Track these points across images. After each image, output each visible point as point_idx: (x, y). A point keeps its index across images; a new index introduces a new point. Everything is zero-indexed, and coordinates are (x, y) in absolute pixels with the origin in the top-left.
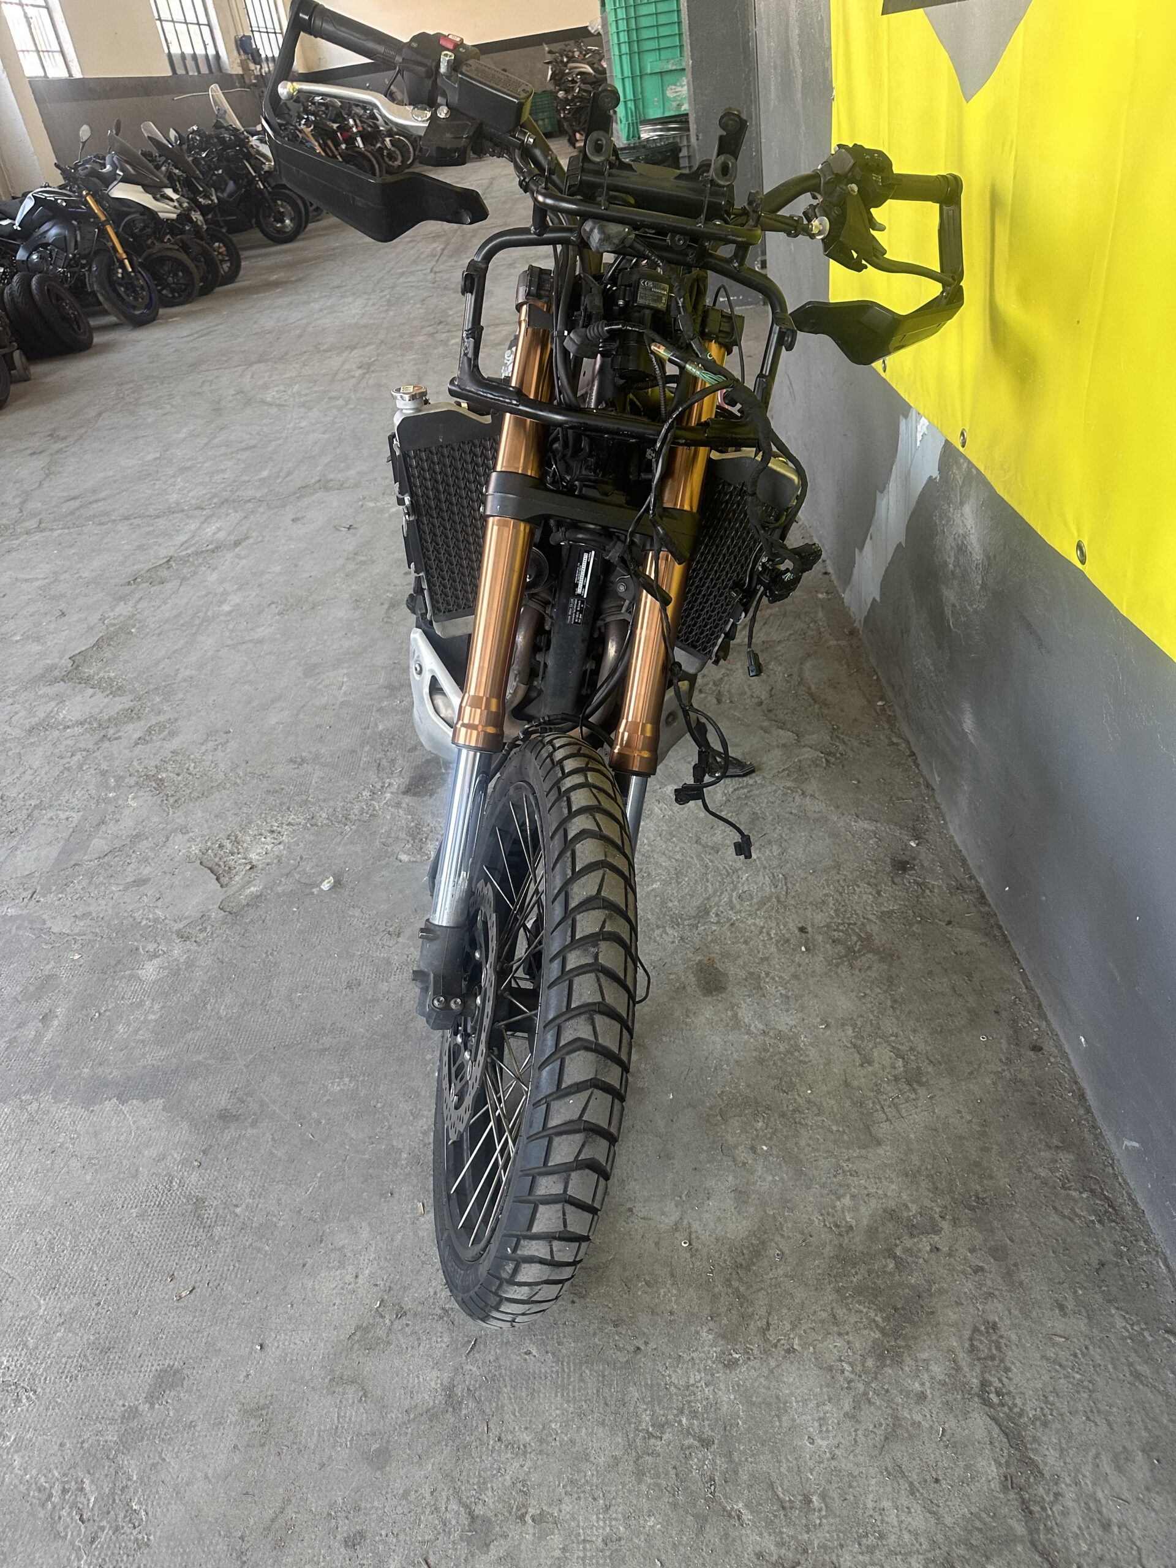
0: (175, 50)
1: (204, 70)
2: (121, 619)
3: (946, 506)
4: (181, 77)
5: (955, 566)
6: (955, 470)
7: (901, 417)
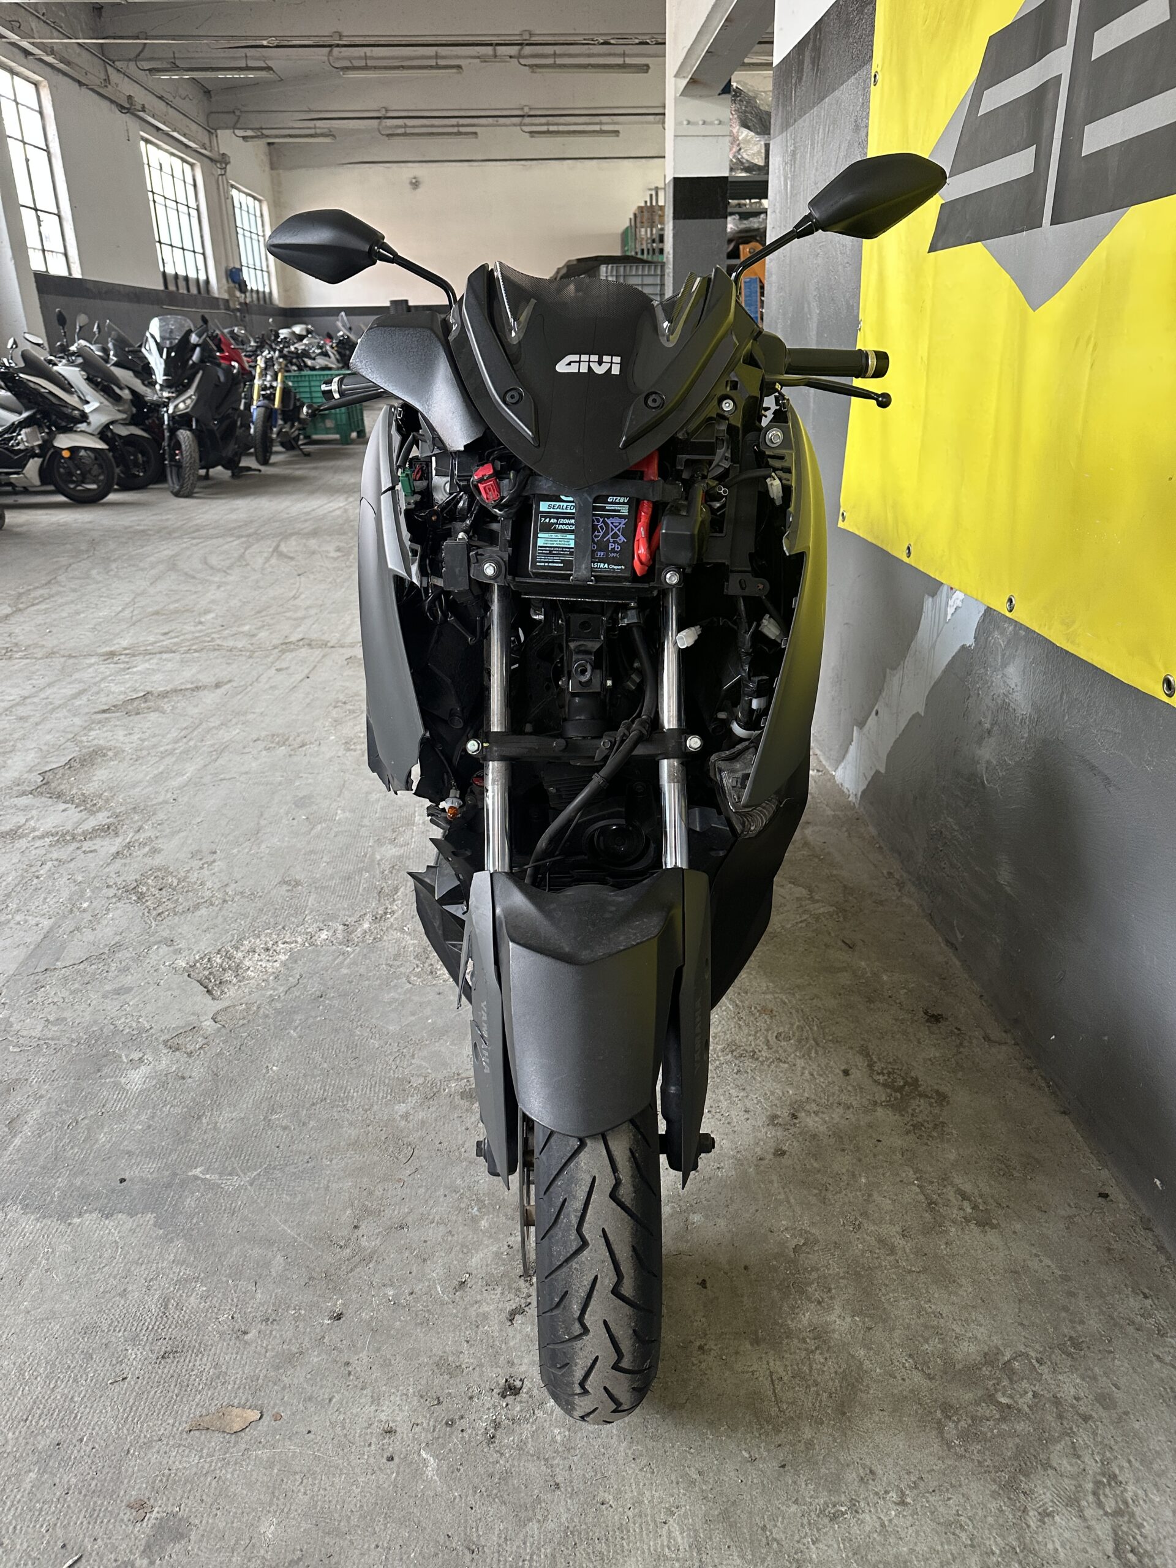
0: (170, 271)
1: (194, 290)
2: (95, 742)
3: (983, 670)
4: (172, 292)
5: (992, 725)
6: (996, 634)
7: (926, 596)
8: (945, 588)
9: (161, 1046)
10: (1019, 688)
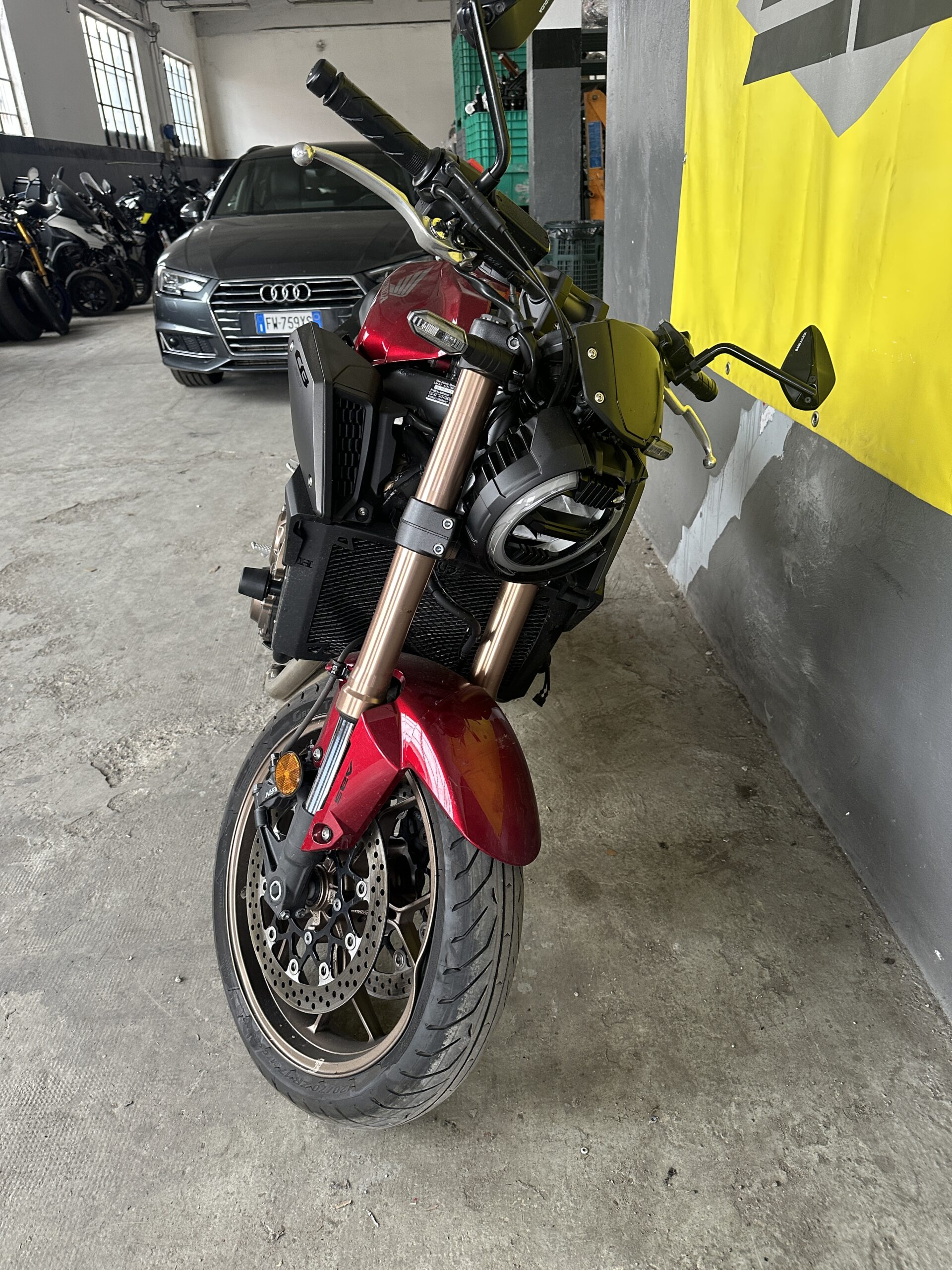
0: (111, 128)
1: (133, 146)
2: (29, 550)
3: (790, 480)
4: (115, 148)
5: (798, 530)
6: (802, 447)
7: (743, 410)
8: (758, 404)
9: (62, 831)
10: (822, 498)
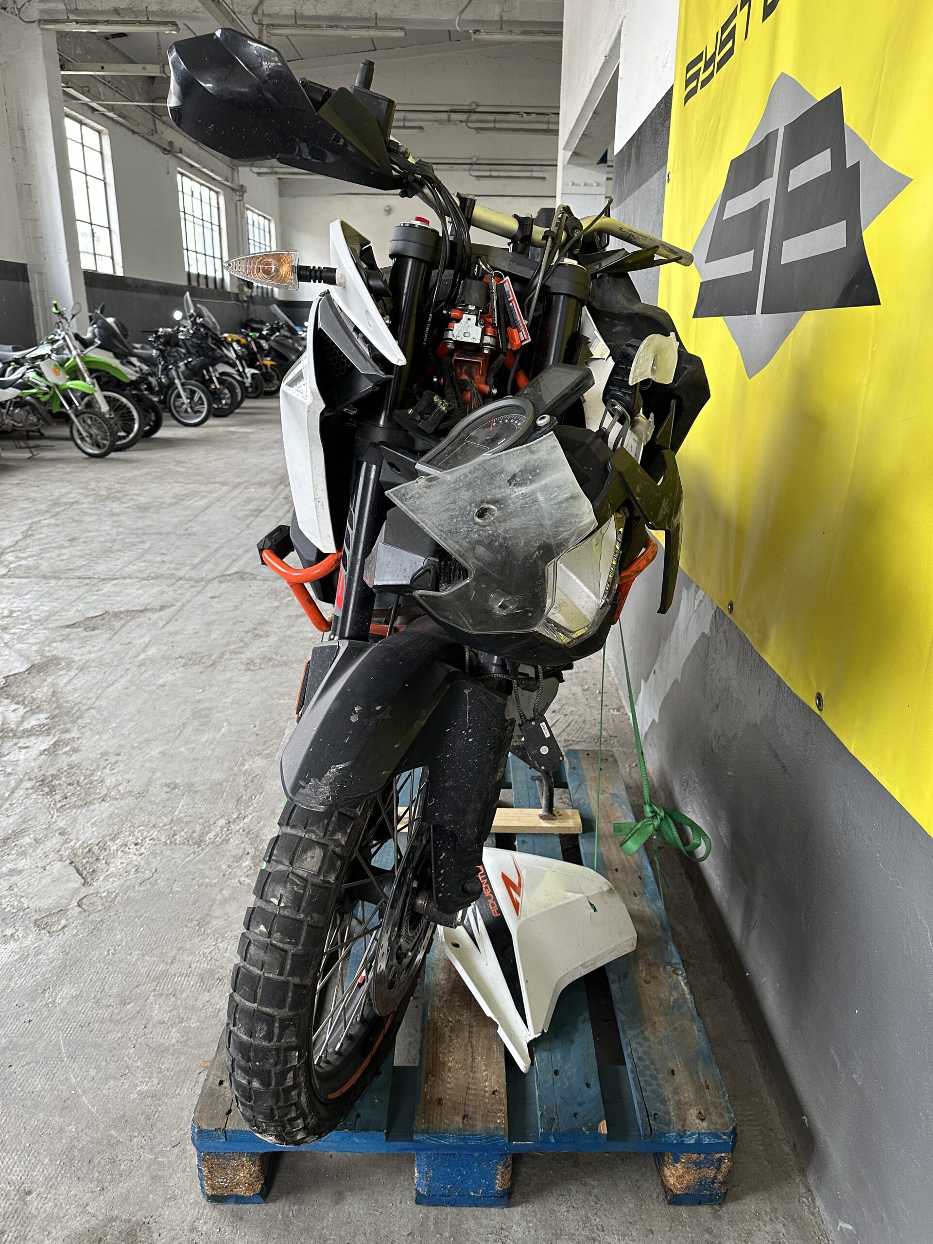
0: (193, 271)
1: (211, 286)
2: (54, 653)
3: (714, 656)
4: (194, 287)
8: (694, 587)
9: (32, 925)
